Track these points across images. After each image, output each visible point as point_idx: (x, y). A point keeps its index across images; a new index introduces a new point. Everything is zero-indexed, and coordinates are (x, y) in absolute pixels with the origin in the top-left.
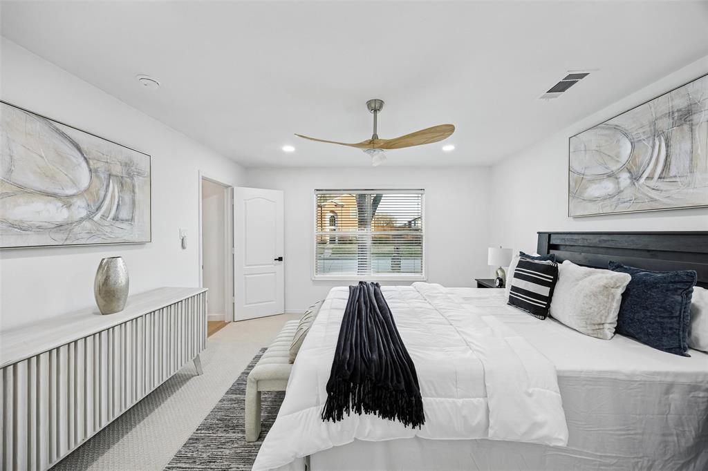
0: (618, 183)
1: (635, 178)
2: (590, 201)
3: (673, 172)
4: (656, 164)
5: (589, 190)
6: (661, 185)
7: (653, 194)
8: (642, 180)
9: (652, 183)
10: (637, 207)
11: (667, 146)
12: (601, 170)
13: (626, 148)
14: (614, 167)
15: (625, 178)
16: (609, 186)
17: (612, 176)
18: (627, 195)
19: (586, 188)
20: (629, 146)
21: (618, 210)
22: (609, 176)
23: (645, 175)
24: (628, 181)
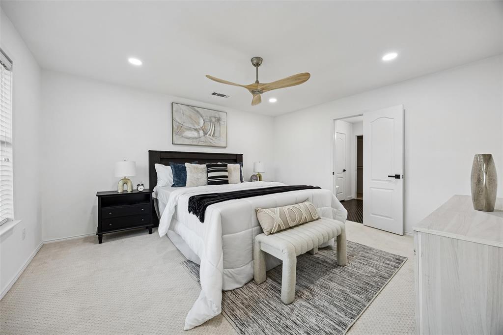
0: (199, 134)
1: (205, 134)
2: (187, 138)
3: (216, 135)
4: (211, 131)
5: (186, 133)
6: (213, 138)
7: (211, 141)
8: (207, 135)
9: (211, 137)
10: (206, 144)
11: (214, 127)
12: (191, 126)
13: (202, 122)
14: (197, 127)
15: (201, 133)
16: (195, 134)
17: (196, 130)
18: (203, 139)
19: (184, 132)
20: (203, 122)
21: (199, 144)
22: (195, 130)
23: (208, 134)
24: (203, 134)
